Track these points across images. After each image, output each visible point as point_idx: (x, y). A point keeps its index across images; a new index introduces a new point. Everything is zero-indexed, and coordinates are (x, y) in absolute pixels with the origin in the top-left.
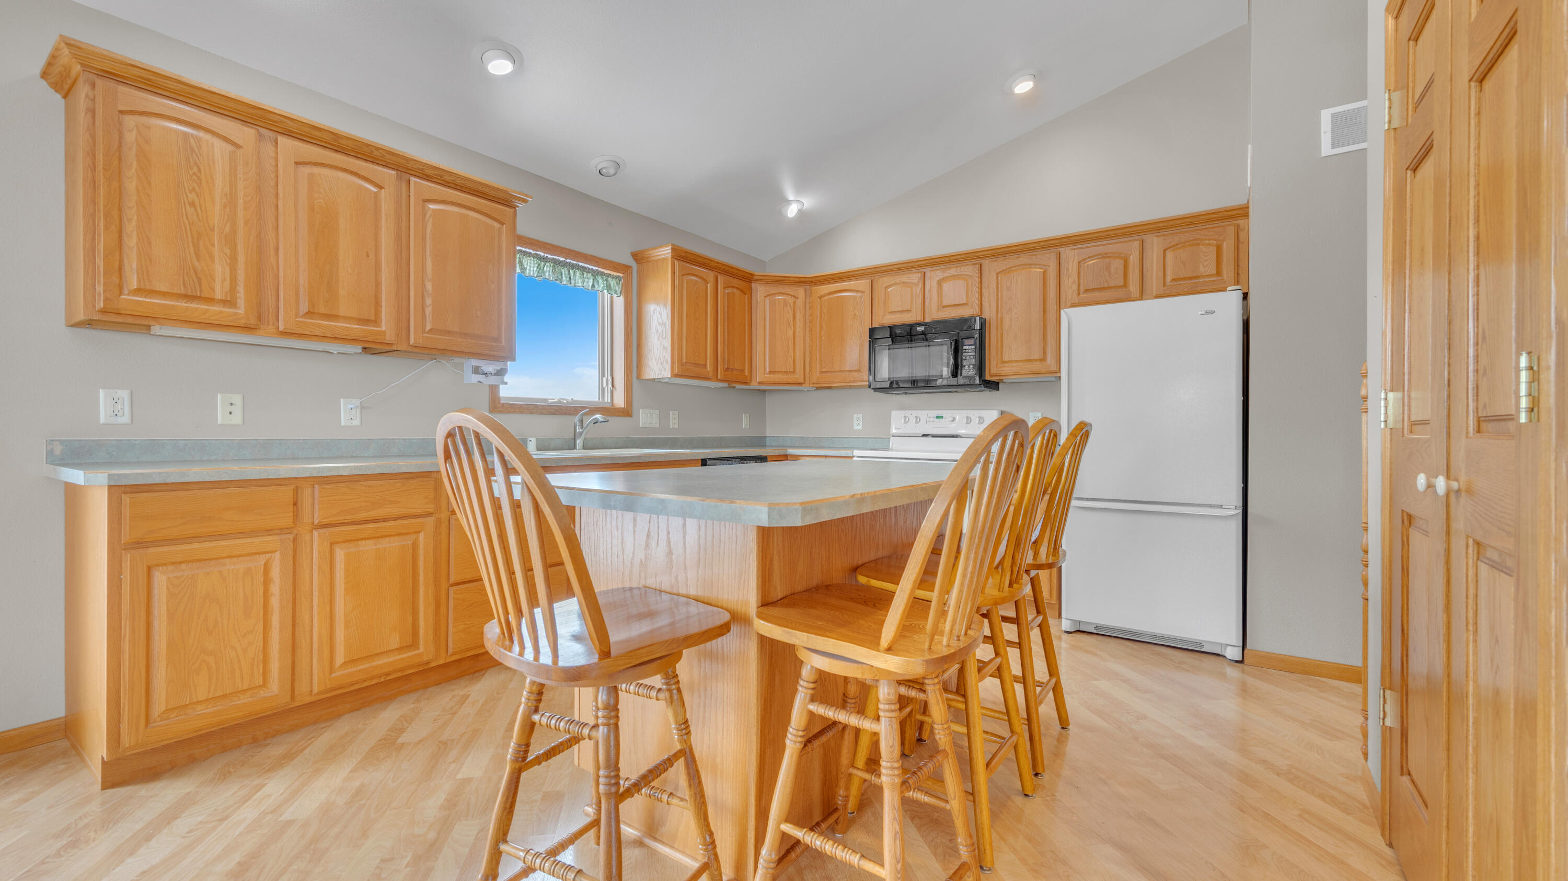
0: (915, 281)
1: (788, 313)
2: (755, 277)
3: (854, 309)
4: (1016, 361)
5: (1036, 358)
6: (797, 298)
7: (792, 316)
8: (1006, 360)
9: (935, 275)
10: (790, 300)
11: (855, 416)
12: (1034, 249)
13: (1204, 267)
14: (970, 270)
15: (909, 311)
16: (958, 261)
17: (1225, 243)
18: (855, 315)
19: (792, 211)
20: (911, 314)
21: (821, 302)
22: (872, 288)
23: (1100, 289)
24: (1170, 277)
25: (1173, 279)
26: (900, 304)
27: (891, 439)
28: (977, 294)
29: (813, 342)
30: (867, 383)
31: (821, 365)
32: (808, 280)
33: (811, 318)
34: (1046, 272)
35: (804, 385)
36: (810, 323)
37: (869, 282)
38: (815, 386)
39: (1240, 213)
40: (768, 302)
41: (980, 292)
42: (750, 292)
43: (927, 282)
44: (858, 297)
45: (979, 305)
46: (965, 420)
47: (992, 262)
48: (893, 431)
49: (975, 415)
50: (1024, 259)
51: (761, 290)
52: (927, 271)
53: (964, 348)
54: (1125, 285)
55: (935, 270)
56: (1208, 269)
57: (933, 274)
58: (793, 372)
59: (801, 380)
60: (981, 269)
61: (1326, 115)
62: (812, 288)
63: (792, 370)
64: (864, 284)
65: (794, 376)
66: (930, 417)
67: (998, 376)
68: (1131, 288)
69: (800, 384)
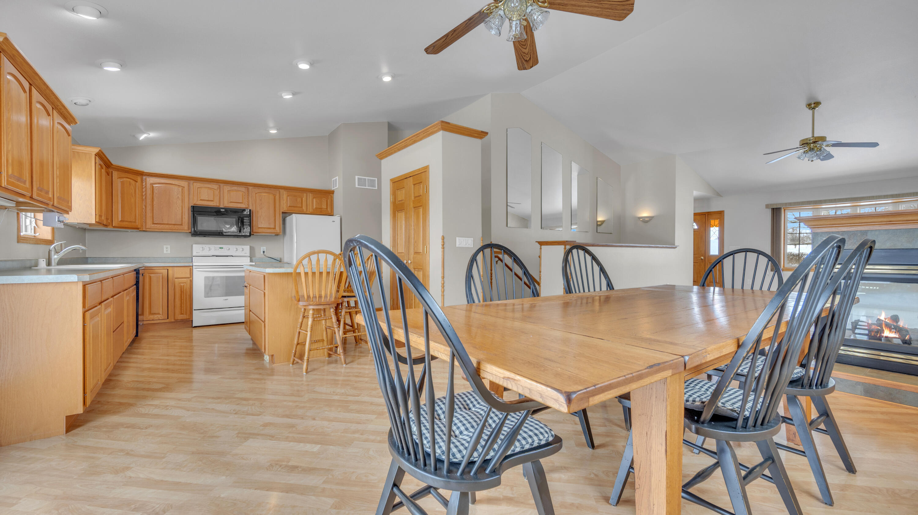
0: (216, 188)
1: (132, 189)
2: (112, 166)
3: (178, 194)
4: (264, 228)
5: (272, 227)
6: (137, 182)
7: (134, 191)
8: (260, 227)
9: (227, 188)
10: (133, 182)
11: (165, 247)
12: (270, 188)
14: (243, 189)
16: (238, 184)
18: (178, 197)
19: (142, 137)
20: (213, 202)
21: (153, 187)
22: (189, 186)
23: (294, 207)
24: (314, 207)
25: (316, 208)
26: (207, 197)
27: (193, 257)
28: (247, 200)
29: (146, 207)
30: (187, 231)
31: (153, 220)
32: (144, 173)
33: (144, 194)
34: (275, 197)
35: (140, 229)
36: (143, 196)
37: (187, 183)
38: (147, 230)
39: (332, 192)
40: (121, 182)
41: (248, 199)
42: (110, 175)
43: (222, 190)
44: (180, 189)
45: (248, 205)
46: (235, 250)
47: (253, 188)
48: (194, 254)
49: (240, 247)
50: (267, 190)
51: (115, 174)
52: (222, 185)
53: (244, 221)
54: (302, 207)
55: (226, 186)
56: (324, 206)
57: (225, 187)
58: (135, 222)
59: (139, 227)
60: (248, 190)
61: (357, 177)
62: (144, 177)
63: (134, 221)
64: (184, 183)
65: (135, 224)
66: (216, 248)
67: (256, 232)
68: (304, 208)
69: (138, 229)
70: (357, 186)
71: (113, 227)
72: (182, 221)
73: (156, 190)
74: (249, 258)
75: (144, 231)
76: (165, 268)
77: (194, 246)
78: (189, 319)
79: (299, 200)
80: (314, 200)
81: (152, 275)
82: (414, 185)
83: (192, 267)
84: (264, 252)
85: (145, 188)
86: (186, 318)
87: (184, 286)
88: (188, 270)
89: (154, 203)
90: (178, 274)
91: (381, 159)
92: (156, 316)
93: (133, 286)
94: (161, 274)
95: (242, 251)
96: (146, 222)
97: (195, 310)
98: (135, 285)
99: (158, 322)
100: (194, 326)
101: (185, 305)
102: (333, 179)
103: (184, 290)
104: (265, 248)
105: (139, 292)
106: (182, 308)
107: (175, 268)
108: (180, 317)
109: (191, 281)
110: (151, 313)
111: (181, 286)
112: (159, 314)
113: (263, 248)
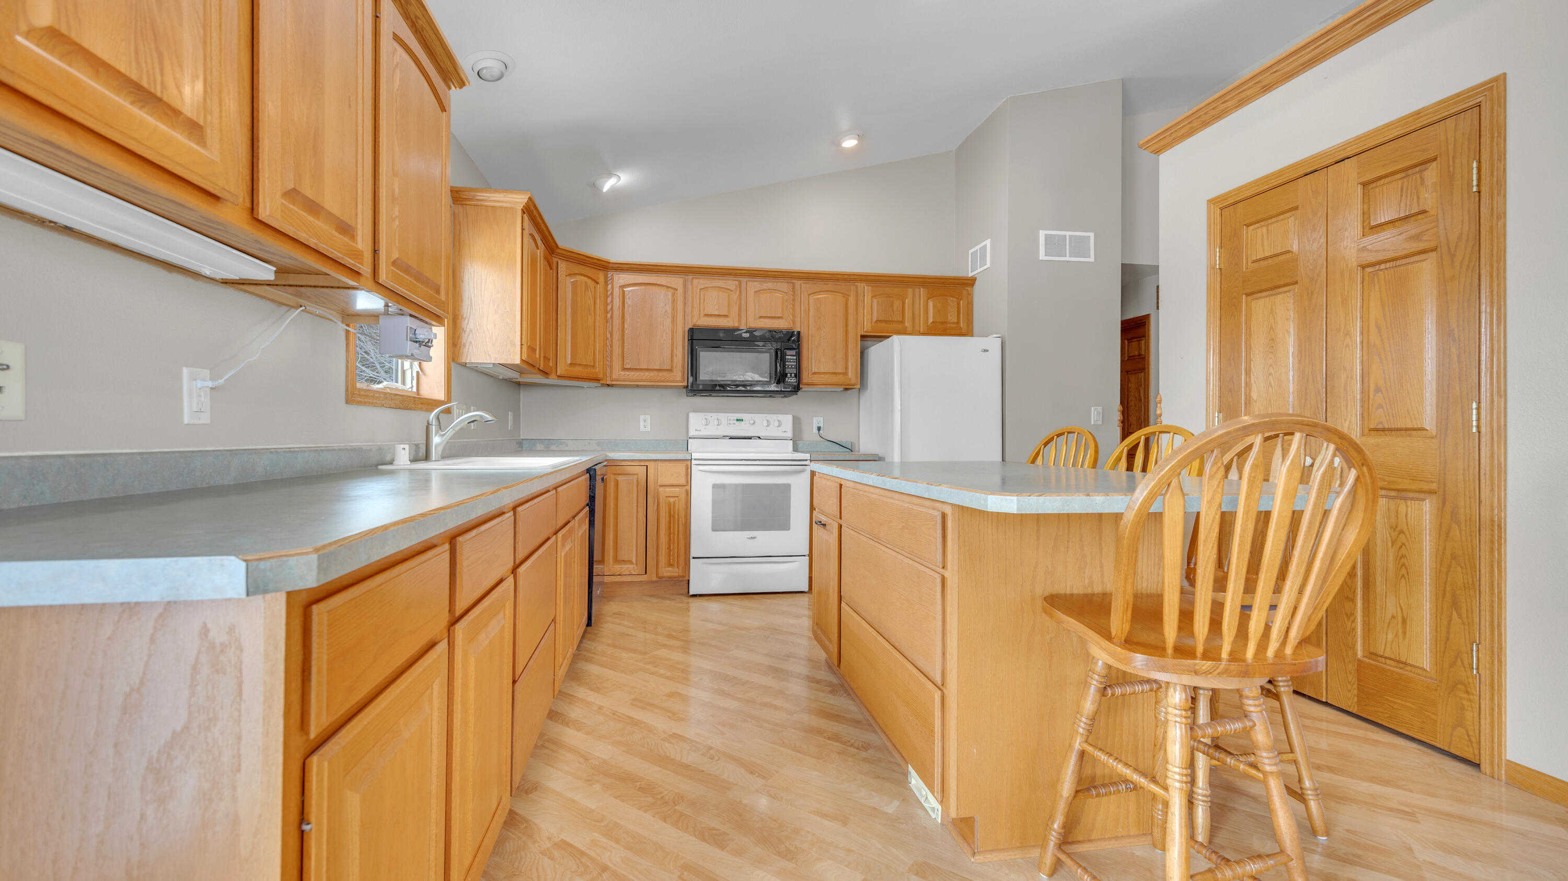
0: (733, 288)
1: (589, 298)
2: (558, 251)
3: (665, 305)
4: (824, 373)
5: (839, 371)
6: (598, 283)
7: (592, 303)
8: (816, 371)
9: (753, 286)
10: (591, 284)
11: (642, 417)
12: (838, 280)
13: (951, 316)
14: (783, 286)
15: (726, 316)
16: (774, 277)
17: (962, 301)
18: (666, 311)
19: (608, 185)
20: (728, 319)
21: (624, 292)
22: (685, 286)
23: (886, 322)
24: (931, 320)
25: (933, 322)
26: (716, 308)
27: (690, 441)
28: (791, 311)
29: (611, 334)
30: (681, 384)
31: (623, 361)
32: (611, 265)
33: (609, 307)
34: (847, 301)
35: (601, 382)
36: (607, 313)
37: (682, 280)
38: (614, 383)
39: (970, 282)
40: (572, 282)
41: (793, 309)
42: (554, 268)
43: (743, 292)
44: (670, 294)
45: (794, 322)
46: (765, 423)
47: (803, 283)
48: (692, 433)
49: (773, 418)
50: (830, 286)
51: (563, 266)
52: (744, 280)
53: (787, 357)
54: (902, 322)
55: (752, 281)
56: (952, 318)
57: (750, 284)
58: (593, 367)
59: (600, 376)
60: (794, 288)
61: (1042, 234)
62: (610, 274)
63: (592, 364)
64: (675, 281)
65: (594, 371)
66: (730, 420)
67: (808, 384)
68: (908, 324)
69: (598, 380)
70: (1042, 256)
71: (558, 376)
72: (672, 361)
73: (629, 299)
74: (791, 442)
75: (608, 385)
76: (642, 464)
77: (692, 415)
78: (683, 577)
79: (897, 304)
80: (931, 303)
81: (620, 478)
82: (1365, 185)
83: (689, 463)
84: (819, 429)
85: (610, 297)
86: (677, 574)
87: (674, 503)
88: (681, 468)
89: (626, 326)
90: (666, 476)
91: (1158, 152)
92: (625, 566)
93: (584, 508)
94: (636, 476)
95: (779, 426)
96: (611, 367)
97: (693, 558)
98: (587, 505)
99: (629, 579)
100: (691, 593)
101: (676, 545)
102: (970, 251)
103: (674, 513)
104: (821, 419)
105: (594, 521)
106: (672, 553)
107: (660, 464)
108: (668, 572)
109: (688, 494)
110: (617, 561)
111: (670, 504)
112: (630, 562)
113: (818, 421)
